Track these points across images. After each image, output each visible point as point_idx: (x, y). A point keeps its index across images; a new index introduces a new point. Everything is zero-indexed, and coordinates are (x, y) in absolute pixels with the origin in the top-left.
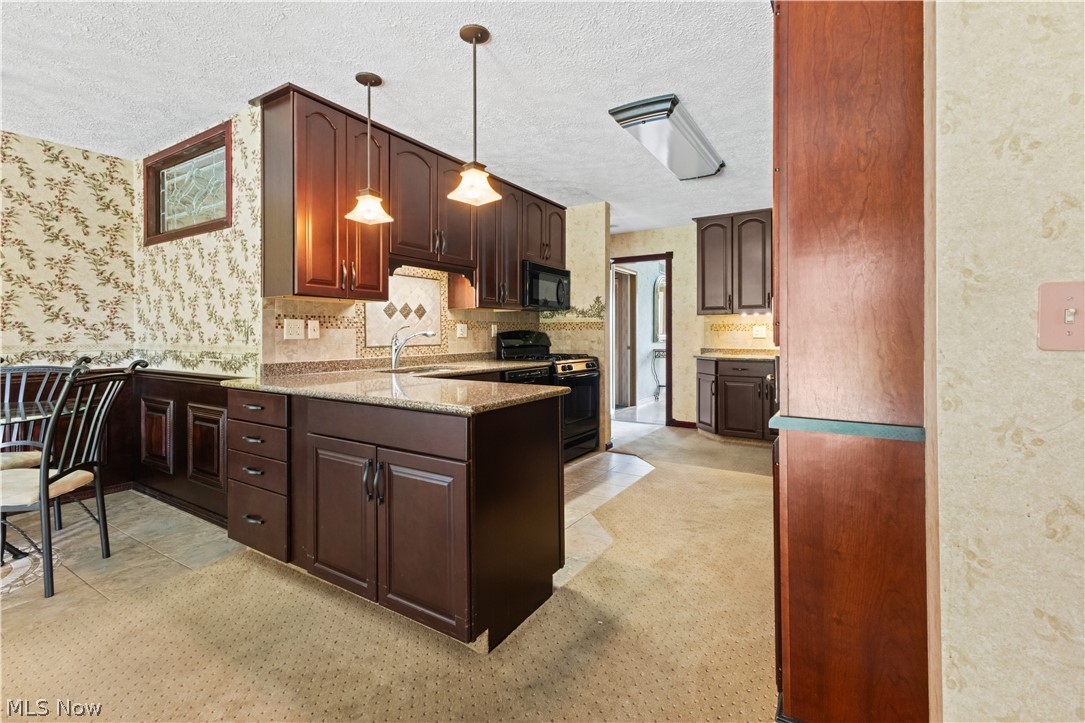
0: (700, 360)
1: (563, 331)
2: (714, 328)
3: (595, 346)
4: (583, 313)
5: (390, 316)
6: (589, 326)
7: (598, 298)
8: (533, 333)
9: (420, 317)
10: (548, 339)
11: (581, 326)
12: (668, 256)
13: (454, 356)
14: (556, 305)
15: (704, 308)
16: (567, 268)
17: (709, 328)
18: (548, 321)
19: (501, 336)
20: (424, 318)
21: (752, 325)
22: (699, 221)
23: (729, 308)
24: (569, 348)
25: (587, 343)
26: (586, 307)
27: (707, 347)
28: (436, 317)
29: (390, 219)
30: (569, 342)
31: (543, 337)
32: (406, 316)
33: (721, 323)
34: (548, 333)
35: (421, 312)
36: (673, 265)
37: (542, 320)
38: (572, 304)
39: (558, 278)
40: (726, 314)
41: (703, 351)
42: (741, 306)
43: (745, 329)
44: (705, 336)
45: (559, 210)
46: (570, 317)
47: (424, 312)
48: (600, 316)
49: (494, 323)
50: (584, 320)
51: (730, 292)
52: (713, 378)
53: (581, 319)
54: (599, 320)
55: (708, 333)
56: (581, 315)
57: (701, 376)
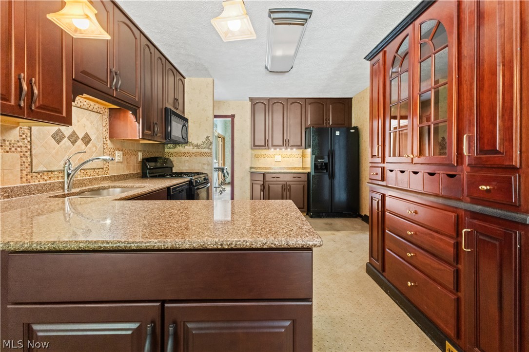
0: (252, 173)
1: (183, 158)
2: (256, 156)
3: (205, 167)
4: (197, 146)
5: (58, 142)
6: (201, 154)
7: (208, 137)
8: (160, 158)
9: (86, 144)
10: (172, 162)
11: (196, 154)
12: (233, 116)
13: (114, 176)
14: (182, 140)
15: (254, 146)
16: (186, 116)
17: (254, 156)
18: (171, 150)
19: (145, 161)
20: (90, 145)
21: (275, 155)
22: (251, 99)
23: (266, 146)
24: (187, 168)
25: (200, 165)
26: (200, 143)
27: (252, 166)
28: (100, 145)
29: (108, 37)
30: (187, 164)
31: (166, 160)
32: (73, 143)
33: (260, 154)
34: (171, 158)
35: (87, 140)
36: (235, 122)
37: (166, 150)
38: (190, 140)
39: (182, 122)
40: (266, 149)
41: (251, 168)
42: (273, 146)
43: (271, 157)
44: (252, 160)
45: (182, 78)
46: (187, 148)
47: (90, 140)
48: (209, 148)
49: (140, 151)
50: (198, 150)
51: (267, 138)
52: (262, 183)
53: (195, 150)
54: (208, 151)
55: (253, 159)
56: (195, 148)
57: (254, 182)
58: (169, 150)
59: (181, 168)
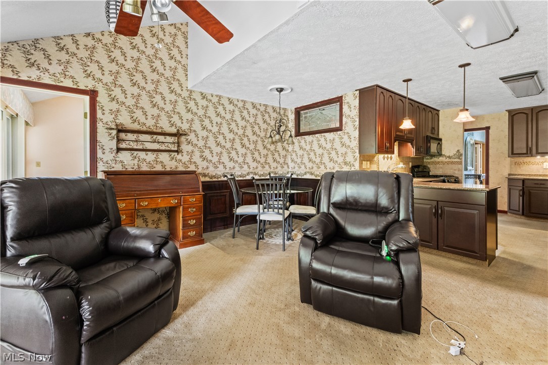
0: (510, 180)
1: (438, 165)
2: (517, 164)
3: (456, 172)
4: (449, 157)
5: (384, 160)
6: (452, 163)
7: (458, 151)
8: (421, 166)
9: (391, 160)
10: (429, 168)
11: (448, 163)
12: (487, 129)
14: (437, 154)
15: (513, 153)
16: (440, 137)
17: (514, 164)
18: (428, 161)
19: (413, 168)
21: (543, 162)
22: (509, 111)
23: (529, 153)
24: (441, 173)
25: (452, 170)
26: (451, 154)
27: (512, 173)
28: (395, 160)
30: (441, 170)
31: (425, 167)
32: (388, 160)
33: (522, 161)
34: (429, 166)
35: (391, 158)
36: (490, 133)
37: (425, 160)
38: (443, 153)
39: (437, 142)
40: (528, 156)
41: (509, 175)
42: (537, 153)
43: (538, 164)
44: (511, 168)
45: (437, 112)
46: (441, 159)
48: (459, 158)
49: (411, 162)
50: (450, 160)
51: (530, 146)
52: (521, 188)
53: (448, 160)
54: (459, 160)
55: (512, 166)
57: (511, 187)
58: (427, 160)
59: (436, 172)
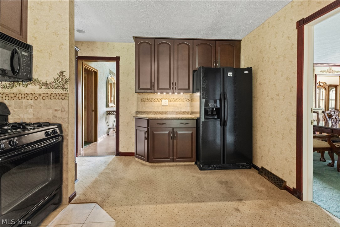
0: (137, 119)
1: (24, 101)
2: (143, 100)
3: (59, 114)
4: (46, 85)
6: (52, 96)
7: (62, 73)
10: (7, 108)
11: (44, 96)
12: (117, 59)
14: (11, 74)
15: (139, 89)
16: (29, 42)
17: (140, 100)
18: (7, 91)
21: (162, 99)
22: (136, 39)
23: (152, 89)
24: (31, 116)
25: (50, 111)
26: (50, 80)
27: (139, 110)
30: (30, 111)
33: (146, 98)
34: (7, 102)
36: (120, 64)
38: (35, 76)
39: (13, 48)
40: (151, 92)
41: (137, 112)
42: (159, 89)
43: (158, 101)
44: (138, 105)
46: (31, 88)
48: (63, 88)
50: (47, 91)
51: (153, 81)
52: (146, 130)
53: (44, 90)
54: (63, 92)
55: (139, 103)
56: (44, 87)
57: (138, 128)
58: (3, 89)
59: (22, 116)
